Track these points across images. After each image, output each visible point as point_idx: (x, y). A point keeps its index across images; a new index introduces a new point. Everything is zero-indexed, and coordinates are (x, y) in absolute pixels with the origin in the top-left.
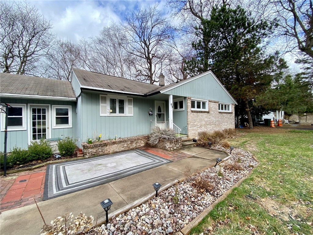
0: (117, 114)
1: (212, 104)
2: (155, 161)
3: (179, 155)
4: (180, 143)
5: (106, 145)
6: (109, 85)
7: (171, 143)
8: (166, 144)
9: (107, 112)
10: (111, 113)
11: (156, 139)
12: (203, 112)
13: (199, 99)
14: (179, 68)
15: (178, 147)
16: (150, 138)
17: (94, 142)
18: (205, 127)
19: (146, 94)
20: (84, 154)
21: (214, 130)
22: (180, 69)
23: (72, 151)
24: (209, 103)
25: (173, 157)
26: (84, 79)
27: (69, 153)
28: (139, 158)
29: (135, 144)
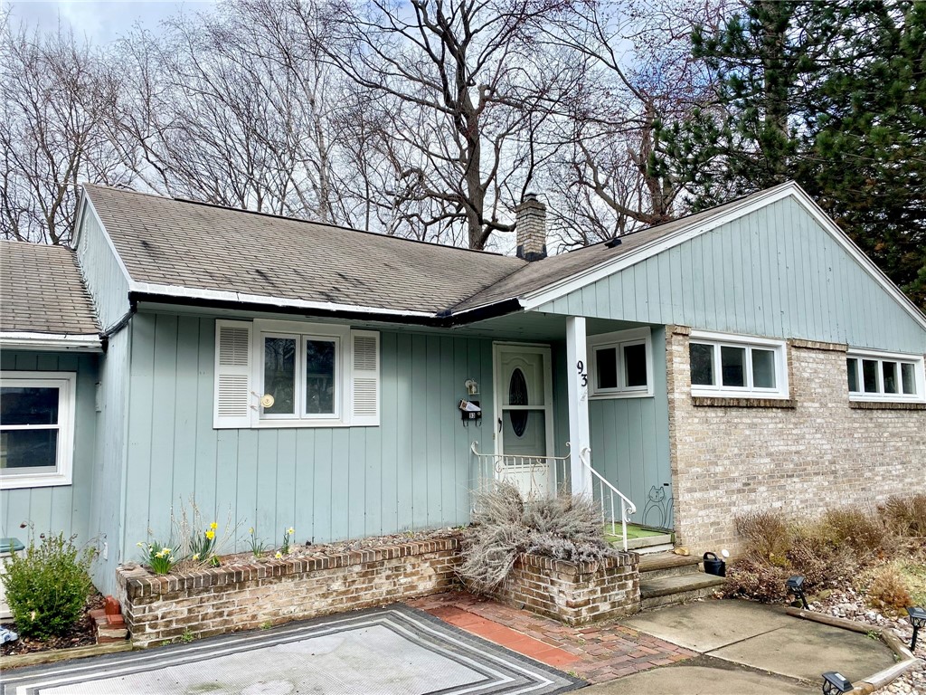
0: (300, 415)
1: (810, 363)
2: (491, 679)
3: (627, 646)
4: (630, 583)
5: (239, 581)
6: (264, 270)
7: (580, 578)
8: (553, 583)
9: (249, 409)
10: (267, 411)
11: (498, 556)
12: (759, 407)
13: (736, 333)
14: (630, 152)
15: (620, 604)
16: (468, 546)
17: (179, 565)
18: (771, 489)
19: (448, 313)
20: (129, 627)
21: (827, 505)
22: (634, 158)
23: (73, 609)
24: (789, 354)
25: (590, 658)
26: (145, 244)
27: (57, 620)
28: (408, 658)
29: (388, 577)
